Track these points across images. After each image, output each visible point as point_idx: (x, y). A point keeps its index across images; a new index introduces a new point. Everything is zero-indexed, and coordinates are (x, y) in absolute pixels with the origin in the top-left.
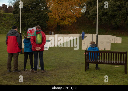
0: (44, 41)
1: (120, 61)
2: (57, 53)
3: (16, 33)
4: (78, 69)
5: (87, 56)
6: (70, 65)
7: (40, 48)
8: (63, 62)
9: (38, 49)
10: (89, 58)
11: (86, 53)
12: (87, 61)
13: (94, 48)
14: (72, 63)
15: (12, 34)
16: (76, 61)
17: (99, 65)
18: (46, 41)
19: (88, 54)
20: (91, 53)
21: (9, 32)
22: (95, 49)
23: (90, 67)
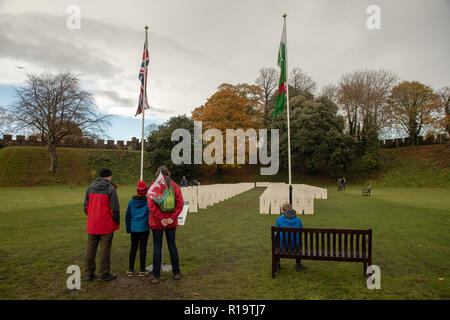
0: (179, 203)
1: (349, 252)
2: (211, 222)
3: (107, 186)
4: (256, 268)
5: (275, 241)
6: (237, 258)
7: (170, 221)
8: (221, 245)
9: (166, 222)
10: (281, 243)
11: (273, 233)
12: (276, 252)
13: (292, 221)
14: (241, 250)
15: (100, 189)
16: (251, 243)
17: (302, 261)
18: (183, 204)
19: (278, 234)
20: (287, 233)
21: (92, 185)
22: (295, 223)
23: (282, 266)
